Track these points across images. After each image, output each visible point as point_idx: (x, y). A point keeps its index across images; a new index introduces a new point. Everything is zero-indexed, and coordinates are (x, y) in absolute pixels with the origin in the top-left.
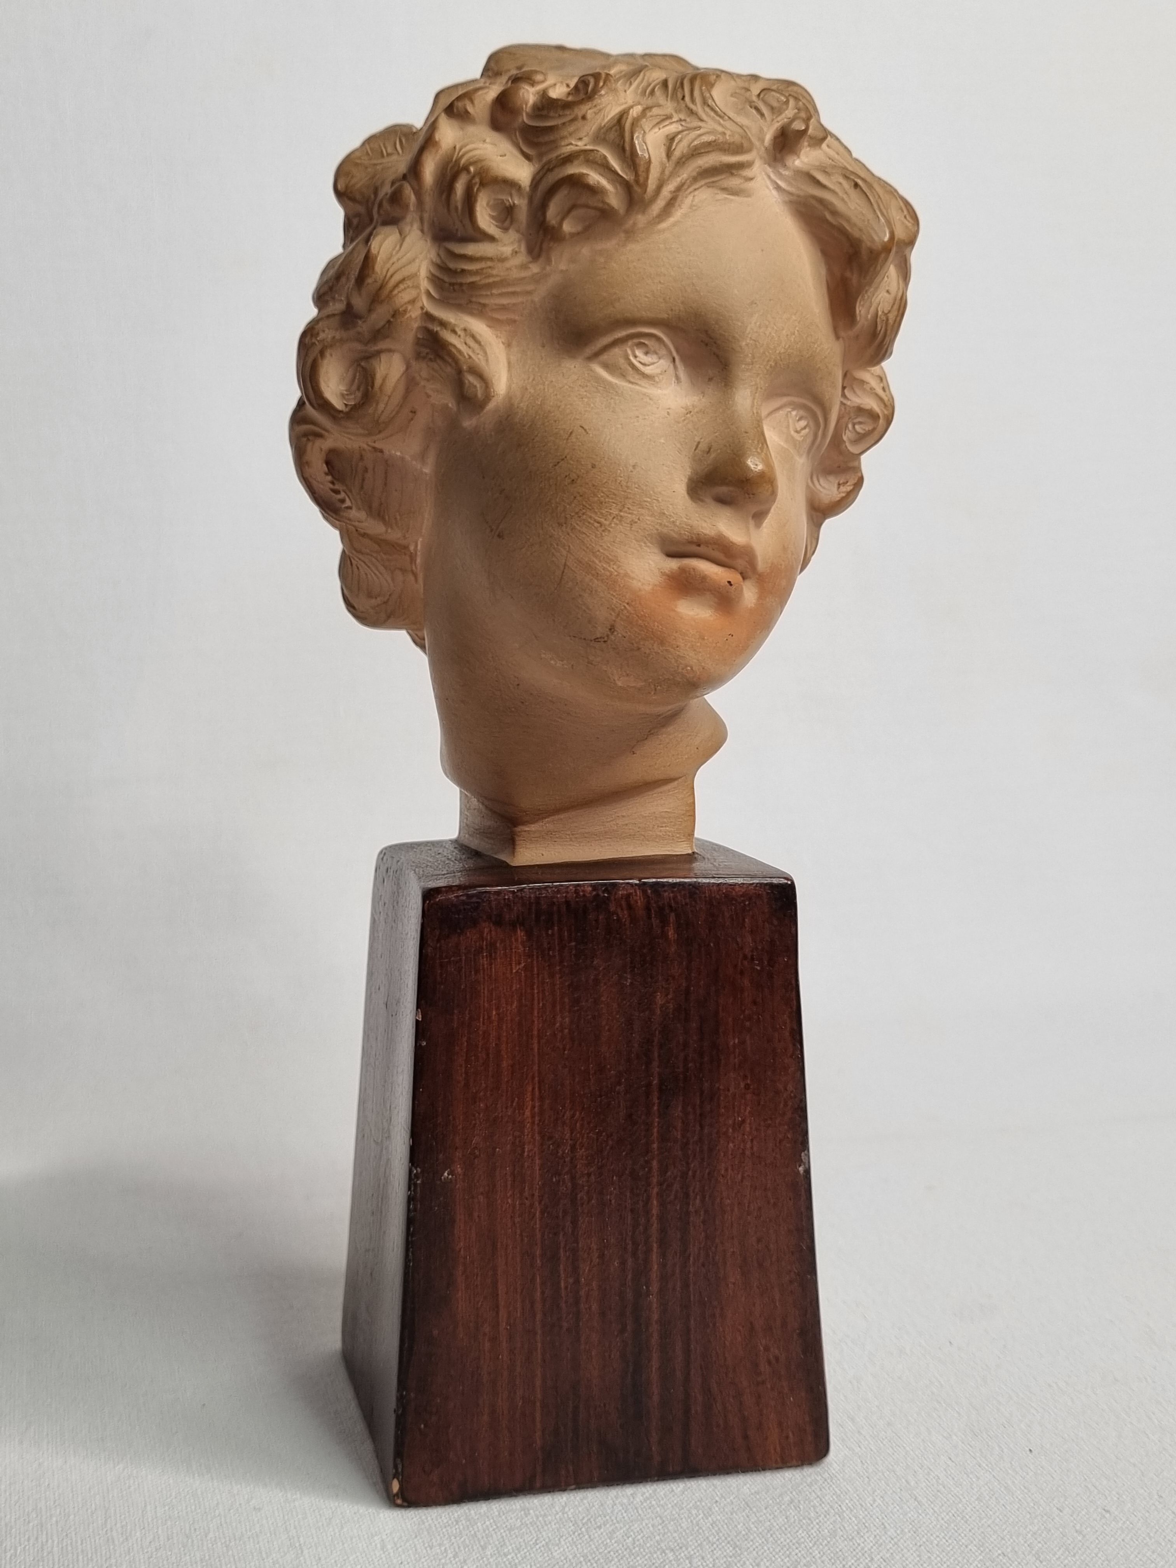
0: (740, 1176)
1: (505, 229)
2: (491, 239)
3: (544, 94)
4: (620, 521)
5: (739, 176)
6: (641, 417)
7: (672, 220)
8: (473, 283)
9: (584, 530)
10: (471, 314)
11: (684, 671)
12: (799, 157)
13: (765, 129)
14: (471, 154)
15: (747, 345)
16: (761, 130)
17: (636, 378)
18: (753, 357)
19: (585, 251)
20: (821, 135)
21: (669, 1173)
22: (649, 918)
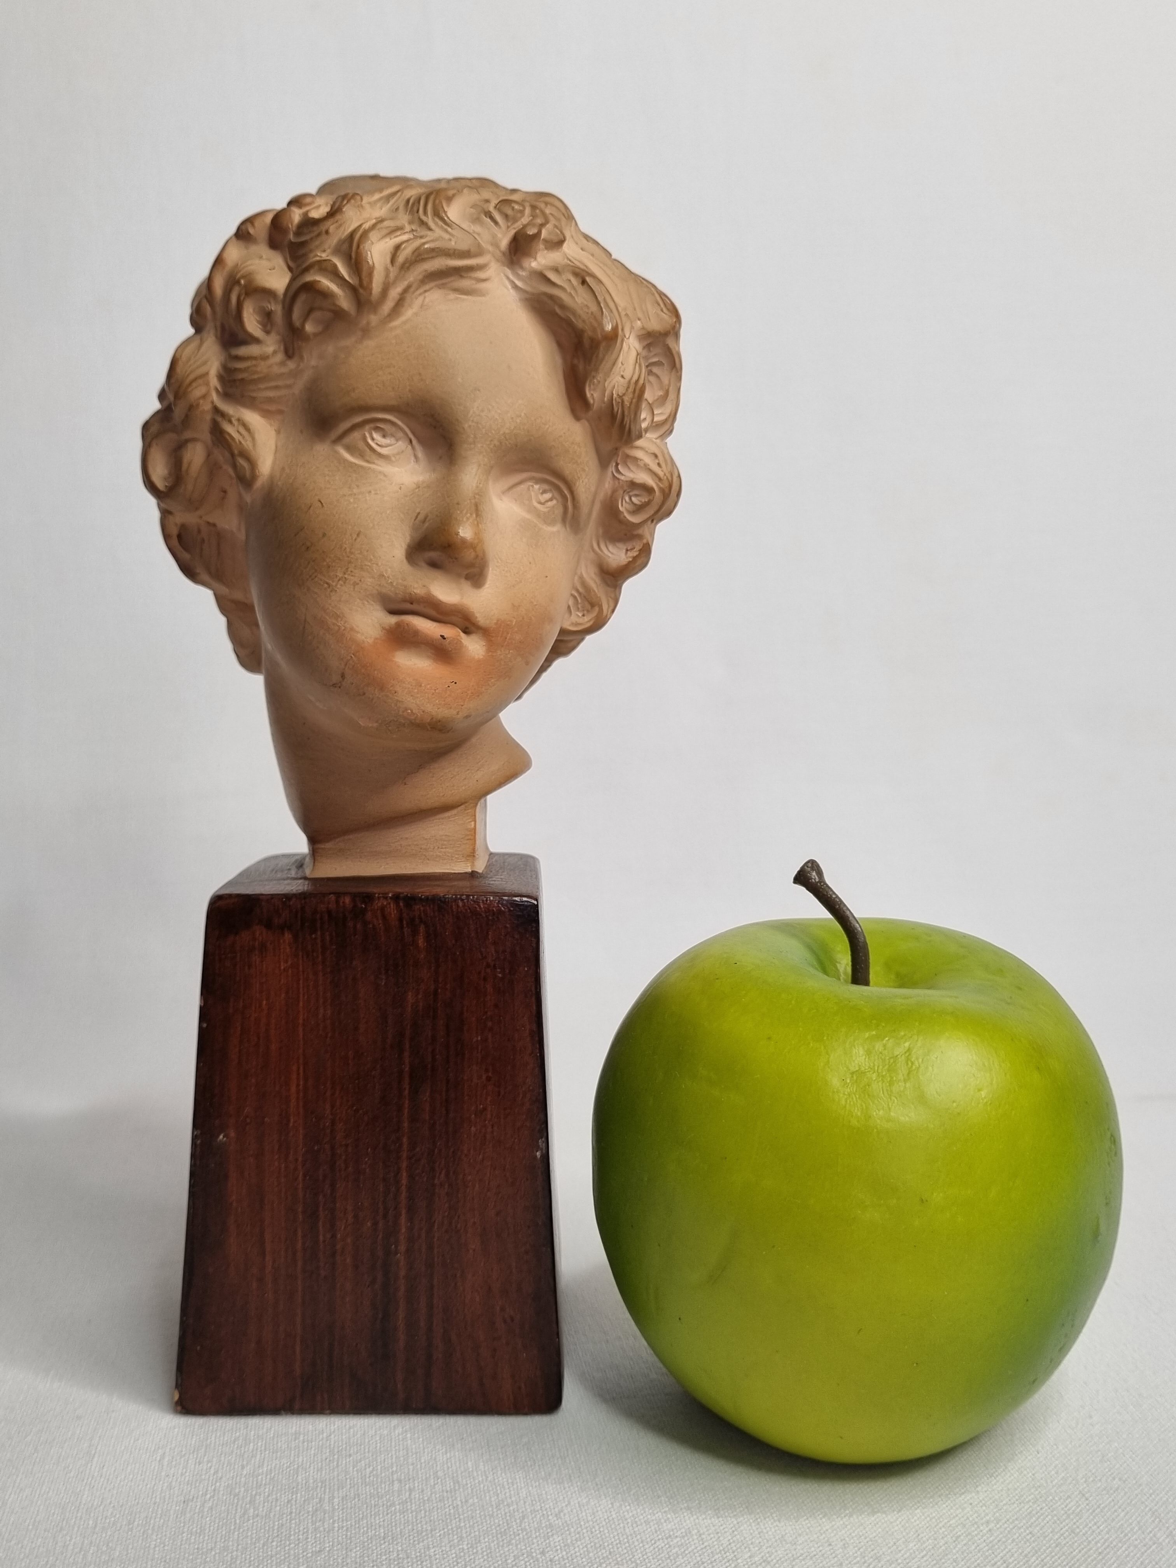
0: (481, 1157)
1: (268, 332)
2: (257, 341)
3: (306, 214)
4: (345, 583)
5: (470, 278)
6: (373, 492)
7: (402, 319)
8: (242, 380)
9: (316, 590)
10: (244, 405)
11: (405, 714)
12: (535, 259)
13: (500, 235)
14: (246, 269)
15: (470, 426)
16: (494, 236)
17: (374, 457)
18: (475, 437)
19: (330, 348)
20: (555, 239)
21: (418, 1149)
22: (402, 927)
